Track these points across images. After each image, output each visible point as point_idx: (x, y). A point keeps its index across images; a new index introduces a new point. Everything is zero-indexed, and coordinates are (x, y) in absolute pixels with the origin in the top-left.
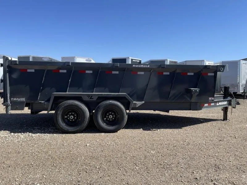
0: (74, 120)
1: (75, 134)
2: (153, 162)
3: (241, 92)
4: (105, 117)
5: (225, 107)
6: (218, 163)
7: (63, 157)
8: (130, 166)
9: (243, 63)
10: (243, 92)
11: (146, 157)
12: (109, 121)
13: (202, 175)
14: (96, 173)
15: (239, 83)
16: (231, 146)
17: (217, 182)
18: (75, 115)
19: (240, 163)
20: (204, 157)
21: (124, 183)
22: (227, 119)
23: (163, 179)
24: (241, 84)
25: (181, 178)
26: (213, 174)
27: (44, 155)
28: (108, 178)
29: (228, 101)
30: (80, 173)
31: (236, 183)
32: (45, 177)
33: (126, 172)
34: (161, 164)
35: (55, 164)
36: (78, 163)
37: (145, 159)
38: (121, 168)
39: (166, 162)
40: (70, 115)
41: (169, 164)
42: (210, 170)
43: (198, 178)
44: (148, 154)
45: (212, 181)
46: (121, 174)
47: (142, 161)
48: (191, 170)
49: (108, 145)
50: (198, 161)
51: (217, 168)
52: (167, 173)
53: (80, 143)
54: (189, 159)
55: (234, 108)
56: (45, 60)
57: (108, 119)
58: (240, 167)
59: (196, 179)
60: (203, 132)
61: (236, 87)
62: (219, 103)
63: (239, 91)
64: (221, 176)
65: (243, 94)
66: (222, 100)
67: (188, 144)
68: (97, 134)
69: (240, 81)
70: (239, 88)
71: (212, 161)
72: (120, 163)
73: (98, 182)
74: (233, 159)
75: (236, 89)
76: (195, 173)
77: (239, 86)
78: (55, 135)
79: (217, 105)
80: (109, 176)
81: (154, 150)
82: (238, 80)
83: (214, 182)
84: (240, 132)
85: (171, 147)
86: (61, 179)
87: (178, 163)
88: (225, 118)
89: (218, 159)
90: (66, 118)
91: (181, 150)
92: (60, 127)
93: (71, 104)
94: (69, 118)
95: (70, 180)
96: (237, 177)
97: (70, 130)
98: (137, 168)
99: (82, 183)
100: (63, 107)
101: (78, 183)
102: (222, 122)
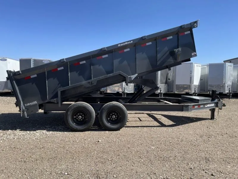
0: (81, 120)
1: (83, 132)
2: (154, 155)
3: (226, 92)
4: (109, 117)
5: (213, 109)
6: (208, 156)
7: (79, 152)
8: (136, 159)
9: (229, 66)
10: (228, 92)
11: (148, 152)
12: (112, 121)
13: (196, 166)
14: (110, 164)
15: (224, 84)
16: (218, 142)
17: (207, 171)
18: (83, 116)
19: (226, 156)
20: (196, 151)
21: (134, 172)
22: (214, 119)
23: (164, 169)
24: (226, 84)
25: (178, 168)
26: (204, 165)
27: (62, 150)
28: (120, 168)
29: (215, 103)
30: (97, 164)
31: (223, 171)
32: (69, 167)
33: (134, 163)
34: (161, 158)
35: (74, 158)
36: (93, 156)
37: (147, 153)
38: (129, 160)
39: (165, 155)
40: (79, 116)
41: (168, 157)
42: (202, 162)
43: (192, 168)
44: (149, 149)
45: (203, 170)
46: (130, 165)
47: (145, 154)
48: (186, 162)
49: (113, 141)
50: (191, 155)
51: (207, 160)
52: (167, 164)
53: (89, 140)
54: (183, 153)
55: (220, 109)
56: (45, 62)
57: (112, 119)
58: (226, 159)
59: (191, 168)
60: (194, 130)
61: (222, 88)
62: (207, 105)
63: (225, 91)
64: (211, 167)
65: (229, 94)
66: (210, 102)
67: (182, 141)
68: (103, 132)
69: (226, 82)
70: (225, 89)
71: (203, 155)
72: (128, 157)
73: (113, 171)
74: (221, 153)
75: (222, 89)
76: (190, 164)
77: (225, 87)
78: (66, 133)
79: (206, 106)
80: (121, 167)
81: (153, 145)
82: (224, 80)
83: (205, 171)
84: (226, 130)
85: (168, 143)
86: (82, 169)
87: (175, 157)
88: (212, 117)
89: (208, 153)
90: (75, 118)
91: (176, 146)
92: (70, 126)
93: (80, 106)
94: (78, 118)
95: (90, 170)
96: (223, 167)
97: (79, 129)
98: (142, 160)
99: (100, 172)
100: (73, 108)
101: (97, 172)
102: (210, 120)
